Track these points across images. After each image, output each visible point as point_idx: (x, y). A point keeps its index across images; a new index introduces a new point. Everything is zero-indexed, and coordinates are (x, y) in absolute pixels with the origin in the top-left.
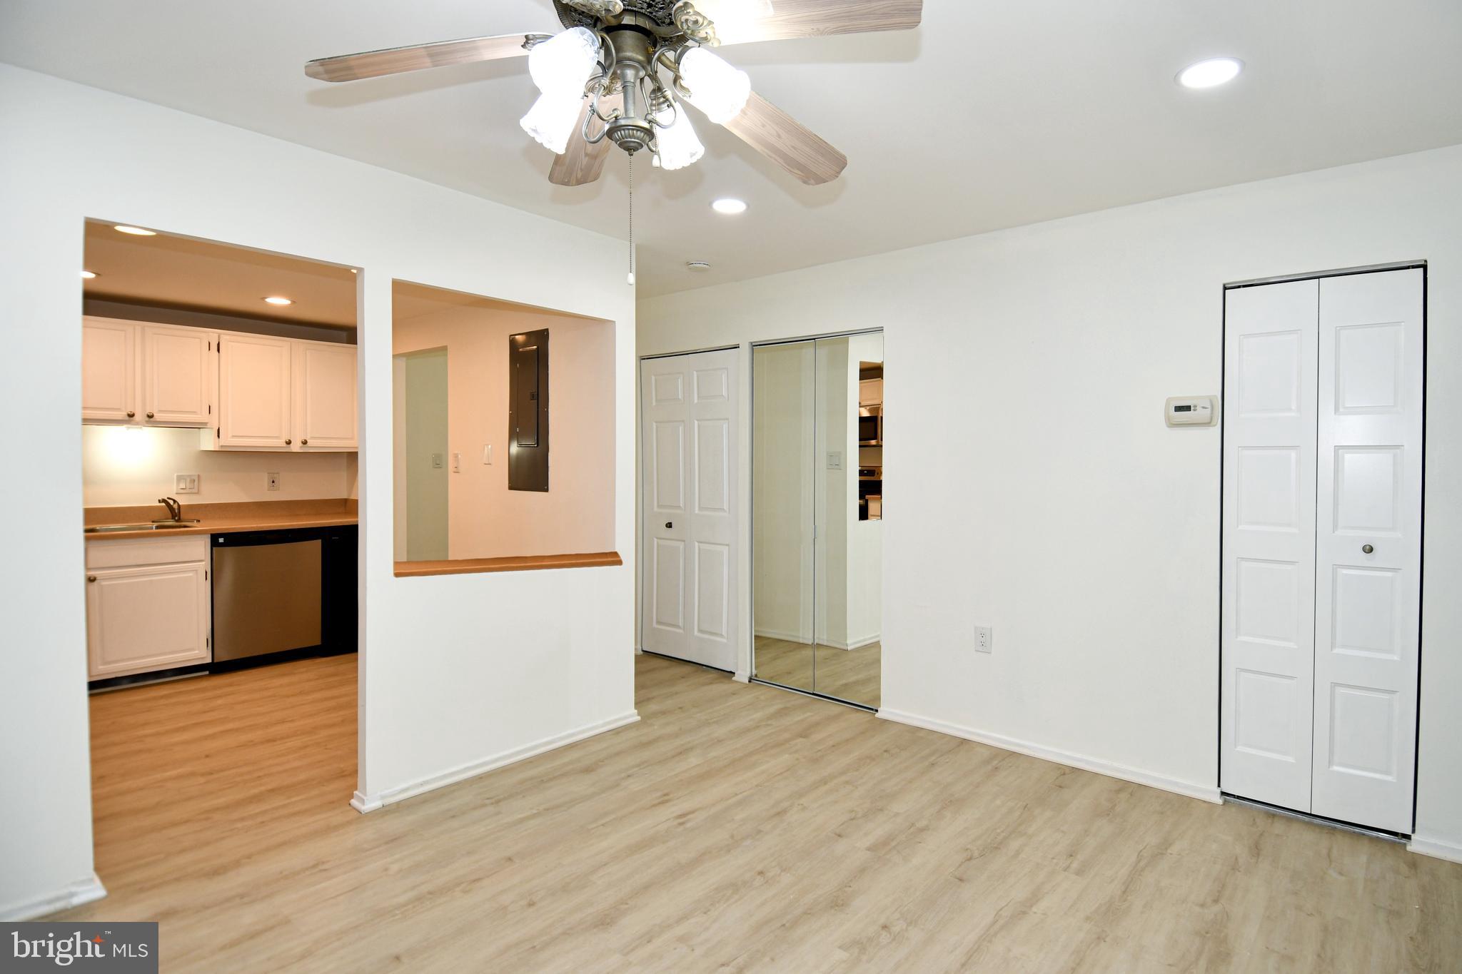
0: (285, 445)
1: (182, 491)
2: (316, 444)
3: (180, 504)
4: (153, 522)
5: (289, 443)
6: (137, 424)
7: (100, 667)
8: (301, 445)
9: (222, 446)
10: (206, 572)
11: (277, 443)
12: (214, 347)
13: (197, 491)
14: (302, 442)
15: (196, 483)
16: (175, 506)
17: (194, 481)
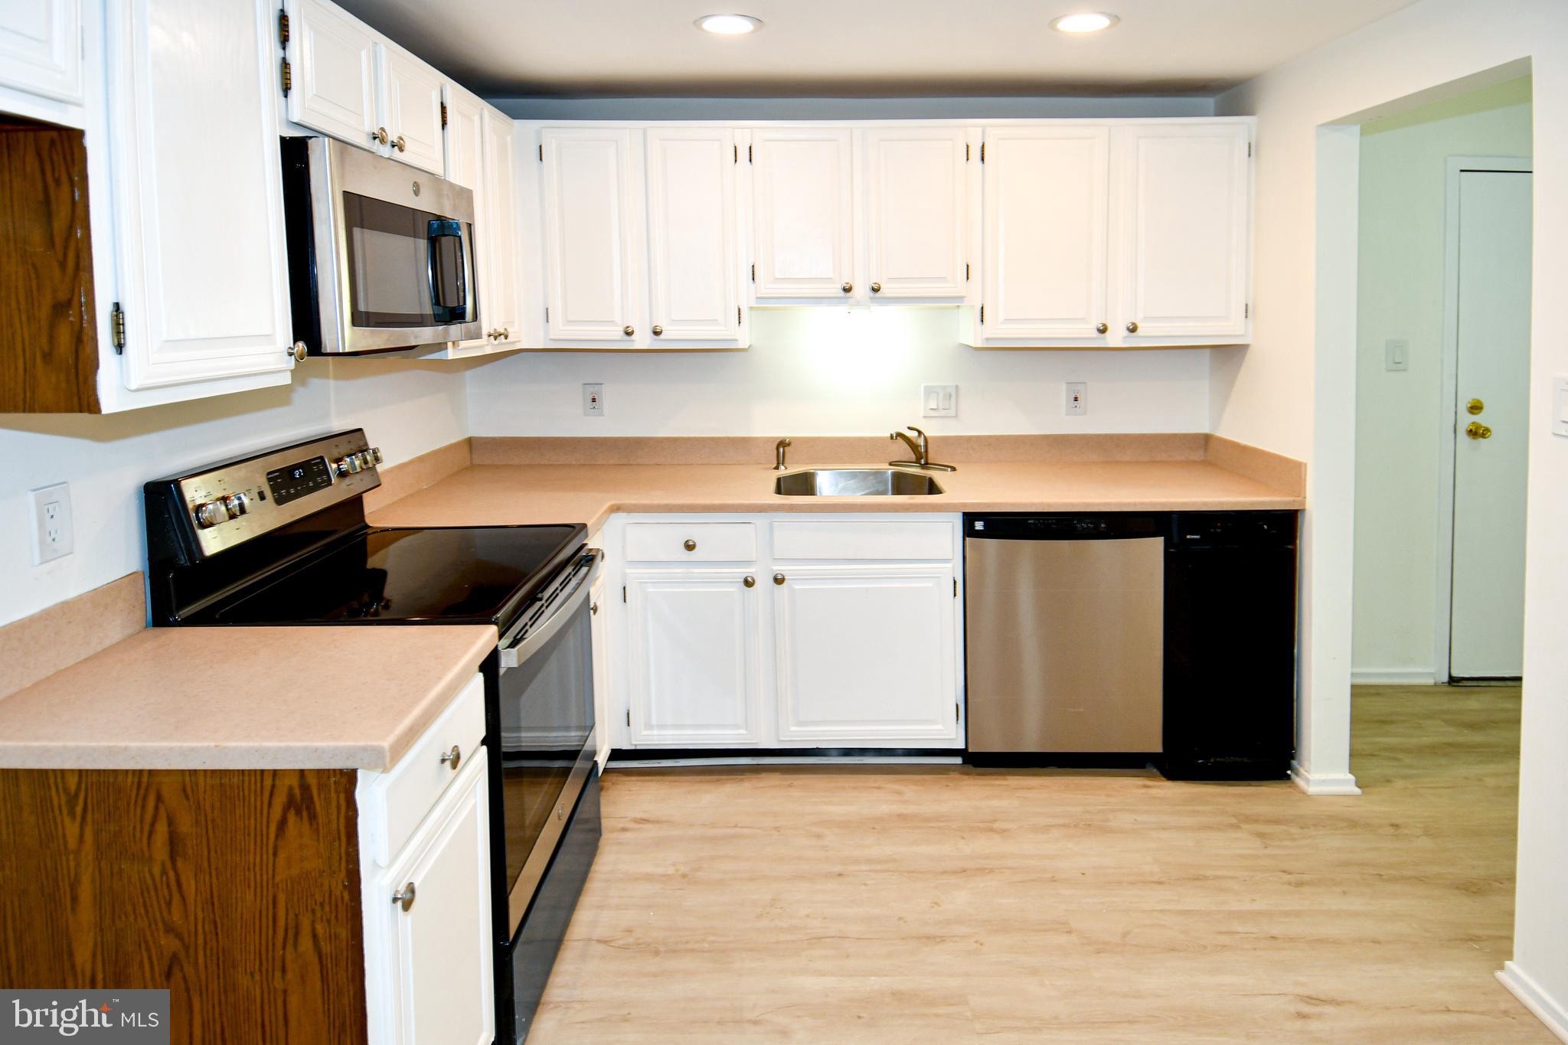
0: (1096, 334)
1: (935, 414)
2: (1152, 333)
3: (926, 435)
4: (890, 464)
5: (1103, 330)
6: (858, 304)
7: (793, 729)
8: (1126, 333)
9: (987, 339)
10: (955, 583)
11: (1083, 333)
12: (975, 154)
13: (954, 415)
14: (1128, 329)
15: (953, 399)
16: (921, 442)
17: (950, 396)
